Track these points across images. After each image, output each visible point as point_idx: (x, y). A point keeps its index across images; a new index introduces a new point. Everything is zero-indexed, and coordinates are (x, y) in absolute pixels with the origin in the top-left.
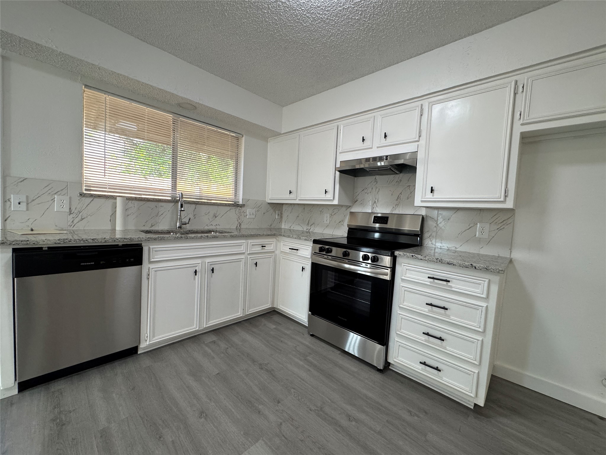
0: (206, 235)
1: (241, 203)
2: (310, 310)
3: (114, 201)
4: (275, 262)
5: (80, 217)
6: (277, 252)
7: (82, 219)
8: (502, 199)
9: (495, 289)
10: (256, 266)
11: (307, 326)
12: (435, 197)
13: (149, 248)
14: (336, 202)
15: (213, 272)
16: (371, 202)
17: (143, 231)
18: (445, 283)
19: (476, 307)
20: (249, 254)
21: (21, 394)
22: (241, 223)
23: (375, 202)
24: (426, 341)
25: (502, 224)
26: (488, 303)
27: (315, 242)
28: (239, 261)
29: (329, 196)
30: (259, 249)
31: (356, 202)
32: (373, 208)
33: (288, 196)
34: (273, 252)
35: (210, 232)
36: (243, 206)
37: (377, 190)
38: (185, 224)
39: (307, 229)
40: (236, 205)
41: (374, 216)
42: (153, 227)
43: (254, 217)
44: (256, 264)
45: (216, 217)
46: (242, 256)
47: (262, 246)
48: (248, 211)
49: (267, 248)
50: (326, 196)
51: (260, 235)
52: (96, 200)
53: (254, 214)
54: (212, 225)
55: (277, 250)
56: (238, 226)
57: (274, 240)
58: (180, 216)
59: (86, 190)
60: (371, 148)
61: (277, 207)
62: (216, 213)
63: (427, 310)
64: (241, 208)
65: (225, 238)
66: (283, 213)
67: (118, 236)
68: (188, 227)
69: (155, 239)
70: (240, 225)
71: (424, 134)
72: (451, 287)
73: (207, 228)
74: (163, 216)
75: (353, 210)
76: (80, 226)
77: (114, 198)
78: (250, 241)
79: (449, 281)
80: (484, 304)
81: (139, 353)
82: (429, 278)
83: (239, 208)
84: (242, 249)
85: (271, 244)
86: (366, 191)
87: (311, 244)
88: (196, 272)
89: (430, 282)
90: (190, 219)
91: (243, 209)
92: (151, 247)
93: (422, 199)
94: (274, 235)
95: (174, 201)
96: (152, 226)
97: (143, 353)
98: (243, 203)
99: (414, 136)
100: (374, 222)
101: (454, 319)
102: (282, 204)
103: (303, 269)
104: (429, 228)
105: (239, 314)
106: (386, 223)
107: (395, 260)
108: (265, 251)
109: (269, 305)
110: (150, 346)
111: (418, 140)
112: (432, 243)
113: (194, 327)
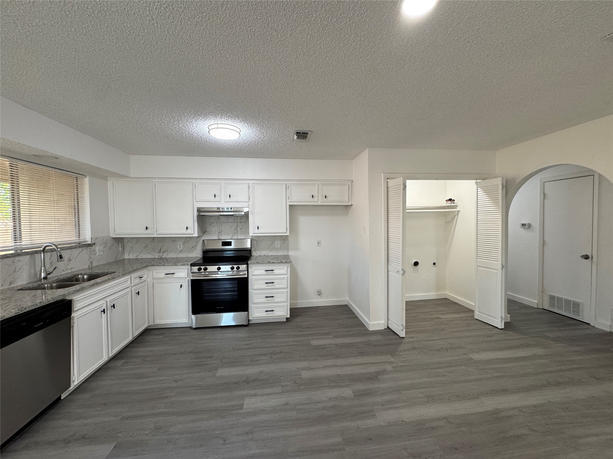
1: (89, 242)
2: (192, 312)
4: (148, 288)
8: (286, 232)
9: (289, 269)
10: (139, 295)
12: (259, 231)
15: (114, 308)
16: (217, 232)
18: (271, 271)
19: (283, 278)
20: (133, 286)
22: (92, 261)
23: (220, 232)
24: (266, 300)
25: (284, 241)
26: (287, 275)
27: (192, 265)
28: (127, 294)
29: (190, 231)
30: (138, 280)
31: (205, 233)
32: (219, 236)
33: (144, 231)
34: (146, 281)
36: (89, 245)
37: (221, 224)
38: (50, 274)
39: (158, 256)
41: (222, 242)
42: (12, 284)
43: (102, 253)
44: (138, 293)
45: (70, 261)
46: (129, 290)
47: (140, 277)
48: (97, 248)
49: (143, 278)
50: (186, 231)
51: (138, 269)
53: (102, 250)
54: (67, 269)
55: (148, 278)
56: (90, 265)
57: (147, 270)
60: (221, 202)
62: (70, 256)
63: (265, 286)
64: (91, 248)
66: (125, 245)
71: (251, 198)
72: (274, 273)
74: (20, 271)
78: (132, 275)
79: (273, 270)
80: (286, 276)
81: (62, 398)
82: (265, 271)
83: (89, 247)
84: (128, 284)
85: (145, 274)
86: (212, 225)
87: (189, 267)
88: (103, 311)
89: (266, 273)
90: (55, 268)
91: (93, 247)
92: (74, 298)
93: (253, 232)
94: (147, 266)
96: (10, 284)
97: (66, 397)
98: (93, 242)
99: (246, 199)
100: (222, 246)
101: (277, 286)
102: (123, 238)
103: (181, 286)
104: (253, 245)
105: (130, 338)
106: (231, 245)
107: (248, 266)
108: (142, 281)
109: (146, 325)
110: (77, 385)
111: (249, 201)
112: (256, 253)
113: (105, 358)
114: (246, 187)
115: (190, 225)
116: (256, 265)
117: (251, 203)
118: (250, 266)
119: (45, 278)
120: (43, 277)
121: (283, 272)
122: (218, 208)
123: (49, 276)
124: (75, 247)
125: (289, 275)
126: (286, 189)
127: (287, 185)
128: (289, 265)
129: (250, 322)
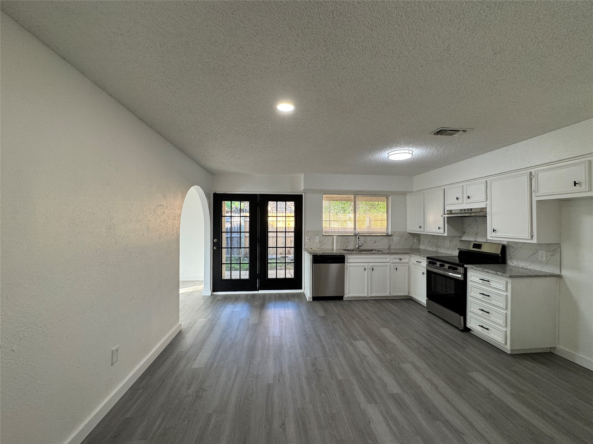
0: (369, 252)
1: (390, 234)
2: (427, 297)
3: (332, 237)
4: (409, 268)
5: (322, 244)
6: (411, 263)
8: (530, 237)
9: (509, 286)
10: (397, 270)
11: (426, 306)
13: (347, 257)
14: (446, 234)
15: (373, 270)
16: (474, 234)
17: (343, 250)
20: (392, 263)
21: (313, 301)
23: (476, 234)
25: (552, 252)
26: (507, 293)
27: (428, 258)
28: (386, 266)
29: (442, 231)
30: (398, 261)
31: (465, 233)
32: (476, 238)
33: (419, 229)
34: (408, 263)
35: (372, 250)
36: (391, 235)
37: (477, 226)
38: (360, 246)
39: (436, 250)
40: (387, 235)
41: (474, 244)
42: (347, 248)
44: (396, 269)
45: (376, 242)
46: (388, 264)
47: (400, 259)
48: (395, 238)
49: (403, 261)
50: (439, 230)
51: (398, 253)
52: (328, 237)
53: (399, 240)
54: (373, 247)
56: (389, 247)
57: (408, 256)
58: (358, 242)
59: (324, 233)
60: (464, 204)
61: (416, 236)
62: (375, 240)
63: (481, 297)
64: (390, 237)
65: (378, 254)
67: (335, 252)
68: (362, 248)
69: (349, 253)
70: (390, 246)
71: (488, 198)
73: (371, 248)
74: (350, 243)
75: (462, 239)
76: (323, 247)
77: (333, 235)
78: (392, 256)
80: (505, 294)
81: (344, 299)
82: (480, 279)
84: (388, 260)
85: (406, 258)
86: (470, 226)
87: (426, 259)
88: (365, 269)
90: (362, 244)
91: (391, 237)
92: (348, 256)
93: (490, 235)
94: (408, 253)
95: (355, 235)
97: (345, 301)
98: (392, 234)
99: (483, 198)
100: (473, 248)
101: (493, 302)
103: (423, 273)
104: (508, 252)
105: (387, 294)
106: (480, 248)
107: (466, 270)
108: (401, 262)
109: (406, 294)
110: (348, 297)
111: (487, 201)
112: (512, 263)
113: (365, 295)
114: (483, 186)
115: (442, 226)
116: (473, 270)
117: (488, 202)
118: (468, 270)
119: (358, 248)
120: (356, 247)
121: (502, 287)
122: (461, 210)
124: (384, 236)
125: (509, 294)
126: (531, 179)
127: (533, 174)
128: (509, 280)
129: (467, 330)
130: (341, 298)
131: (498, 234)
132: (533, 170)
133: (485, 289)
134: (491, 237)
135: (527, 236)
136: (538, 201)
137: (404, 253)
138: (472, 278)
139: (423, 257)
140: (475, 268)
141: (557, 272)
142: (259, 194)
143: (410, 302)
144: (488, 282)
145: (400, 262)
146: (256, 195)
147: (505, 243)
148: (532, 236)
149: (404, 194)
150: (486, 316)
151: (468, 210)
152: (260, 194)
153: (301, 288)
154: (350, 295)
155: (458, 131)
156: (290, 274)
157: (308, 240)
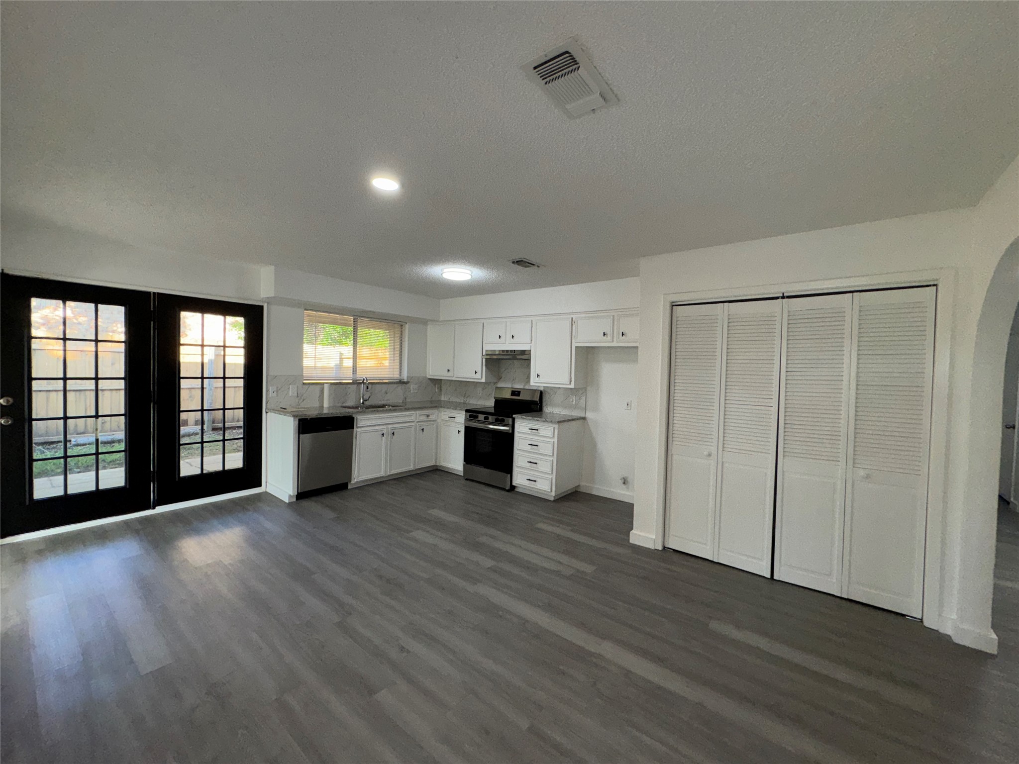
1: (405, 380)
2: (465, 461)
3: (322, 386)
4: (437, 428)
5: (302, 400)
6: (439, 421)
7: (304, 400)
8: (569, 383)
9: (556, 432)
11: (463, 474)
14: (483, 380)
15: (394, 435)
16: (509, 379)
17: (341, 407)
19: (549, 443)
20: (418, 422)
21: (298, 502)
22: (406, 397)
23: (514, 379)
24: (530, 466)
25: (580, 397)
27: (467, 411)
28: (410, 427)
29: (478, 376)
30: (424, 418)
31: (500, 379)
32: (511, 384)
33: (446, 373)
34: (436, 420)
35: (383, 406)
36: (407, 383)
37: (515, 370)
38: (366, 400)
39: (464, 401)
40: (401, 382)
41: (512, 390)
43: (417, 391)
44: (423, 430)
45: (387, 394)
46: (413, 424)
47: (427, 416)
48: (412, 387)
49: (431, 417)
50: (476, 375)
51: (425, 407)
52: (312, 387)
53: (417, 388)
55: (438, 418)
56: (404, 400)
57: (436, 411)
58: (364, 394)
59: (305, 380)
60: (505, 343)
61: (437, 382)
62: (386, 390)
63: (529, 448)
64: (406, 385)
66: (442, 386)
67: (325, 411)
68: (367, 403)
69: (359, 412)
70: (406, 399)
71: (533, 339)
72: (539, 433)
73: (380, 403)
75: (499, 385)
76: (302, 405)
77: (322, 383)
78: (418, 412)
79: (538, 430)
80: (552, 440)
81: (349, 488)
82: (530, 429)
83: (404, 384)
84: (413, 418)
85: (434, 414)
86: (507, 370)
87: (464, 412)
88: (382, 434)
89: (530, 431)
90: (369, 396)
91: (408, 385)
92: (358, 417)
93: (534, 380)
94: (436, 407)
95: (356, 383)
96: (343, 403)
97: (351, 489)
98: (408, 381)
99: (528, 339)
100: (512, 395)
101: (541, 451)
102: (441, 380)
103: (459, 431)
104: (546, 398)
105: (411, 468)
106: (519, 396)
107: (514, 420)
108: (430, 420)
109: (432, 463)
110: (357, 482)
111: (531, 343)
112: (548, 409)
113: (382, 474)
114: (529, 325)
115: (479, 370)
116: (521, 420)
117: (533, 344)
118: (516, 420)
119: (363, 403)
120: (361, 402)
121: (550, 434)
122: (503, 351)
123: (365, 402)
124: (397, 383)
125: (556, 440)
126: (572, 325)
127: (574, 320)
128: (556, 426)
129: (513, 488)
130: (343, 487)
131: (541, 379)
132: (574, 316)
133: (535, 439)
134: (534, 382)
135: (567, 381)
136: (576, 347)
137: (432, 407)
138: (521, 429)
139: (460, 410)
140: (525, 417)
141: (583, 415)
142: (154, 293)
143: (438, 472)
144: (536, 431)
145: (428, 420)
146: (147, 294)
147: (542, 389)
148: (571, 381)
149: (425, 322)
150: (534, 467)
151: (511, 351)
152: (158, 293)
153: (260, 485)
154: (361, 479)
155: (533, 265)
156: (235, 460)
157: (275, 392)
